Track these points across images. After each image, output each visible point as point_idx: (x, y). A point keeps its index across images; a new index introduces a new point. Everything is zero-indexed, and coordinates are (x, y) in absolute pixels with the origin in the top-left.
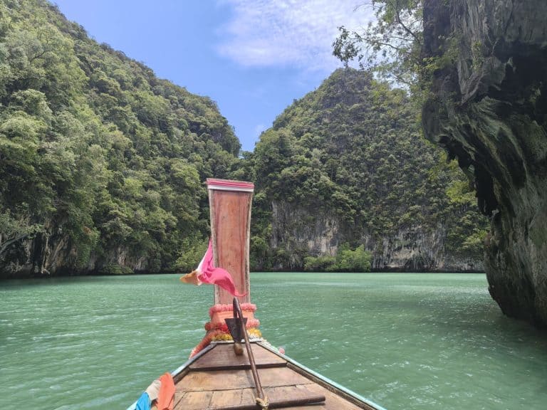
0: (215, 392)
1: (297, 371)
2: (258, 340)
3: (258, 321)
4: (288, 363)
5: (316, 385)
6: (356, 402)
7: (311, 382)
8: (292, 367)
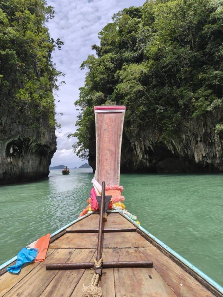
0: (76, 250)
1: (142, 236)
2: (121, 211)
3: (123, 197)
4: (138, 229)
5: (155, 248)
6: (183, 266)
7: (151, 245)
8: (140, 232)
